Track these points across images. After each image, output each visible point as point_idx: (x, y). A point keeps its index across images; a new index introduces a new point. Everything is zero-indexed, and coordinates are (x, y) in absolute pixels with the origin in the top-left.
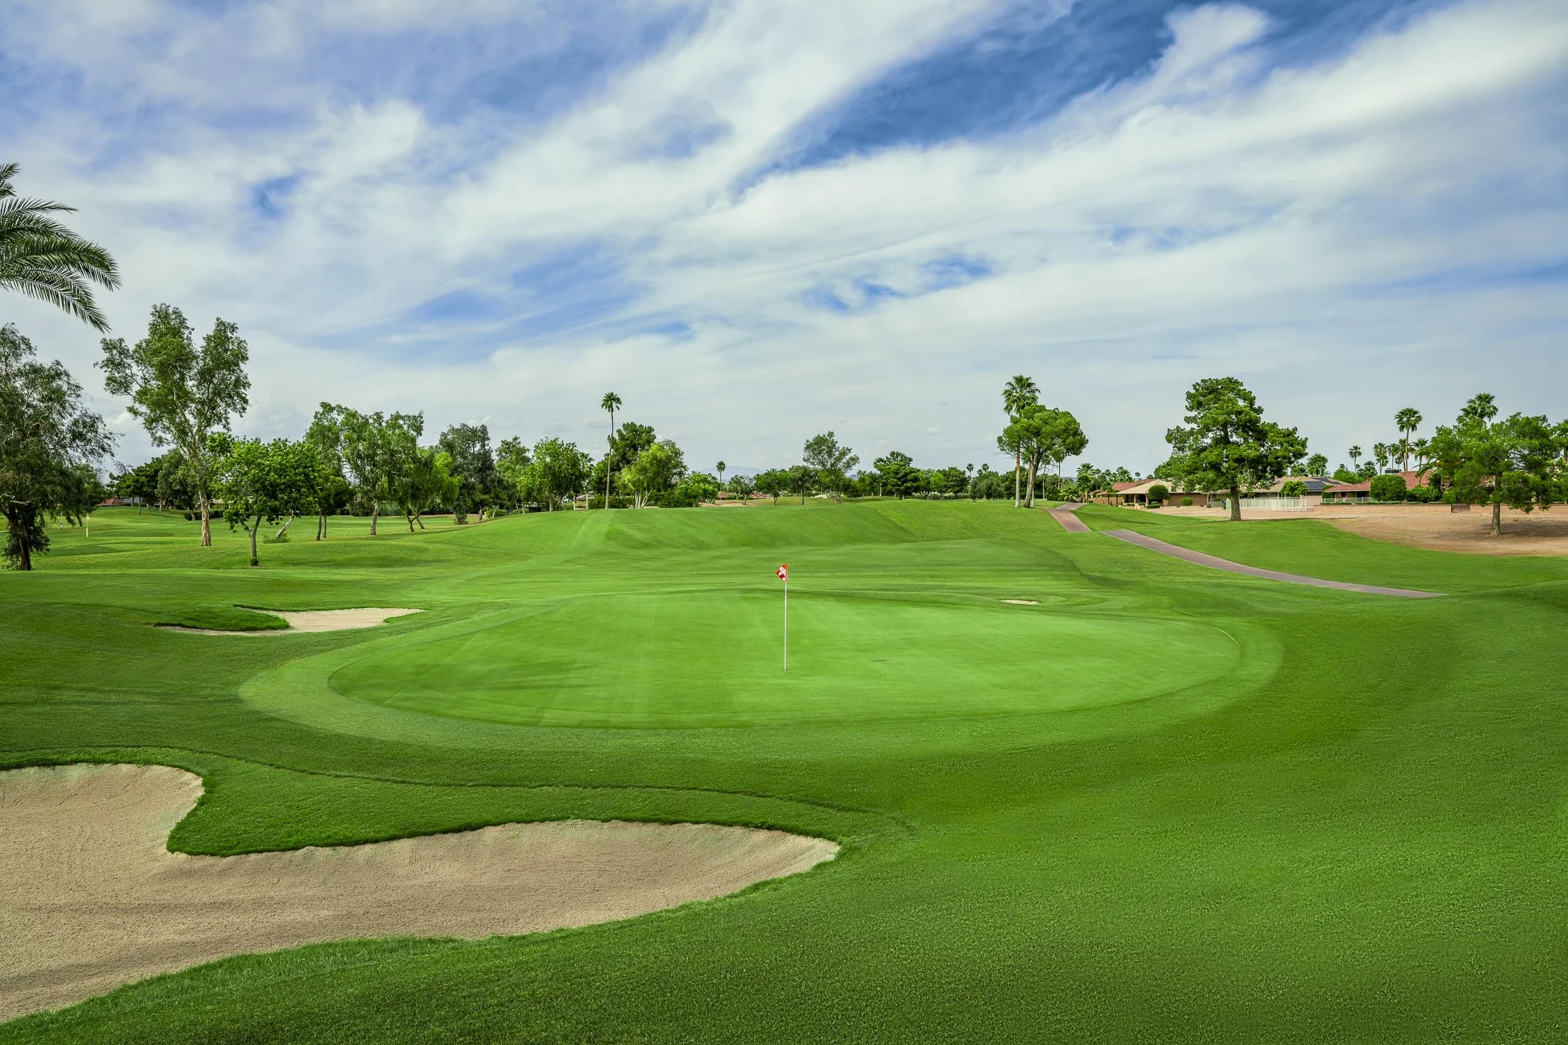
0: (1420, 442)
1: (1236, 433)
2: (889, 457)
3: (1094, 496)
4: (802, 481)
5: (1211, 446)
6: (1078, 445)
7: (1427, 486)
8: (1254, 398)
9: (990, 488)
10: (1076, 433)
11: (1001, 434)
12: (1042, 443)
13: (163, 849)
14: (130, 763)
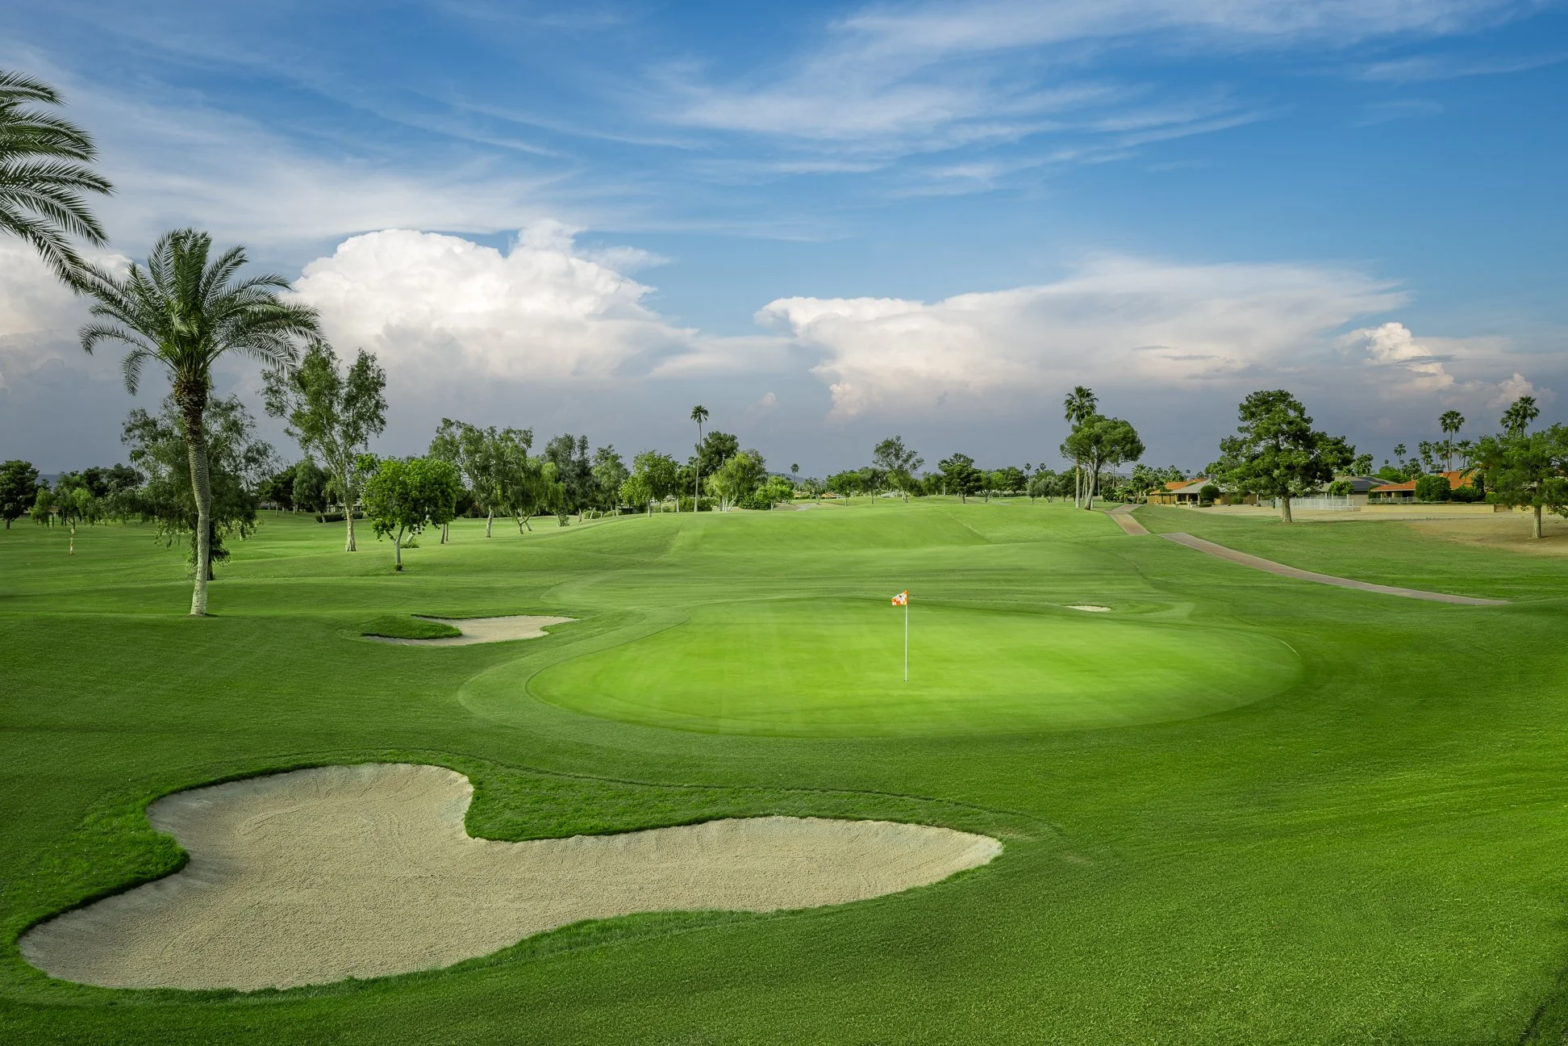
0: (1463, 443)
1: (1287, 442)
2: (952, 458)
3: (1148, 495)
4: (871, 482)
5: (1263, 454)
6: (1135, 453)
7: (1471, 486)
8: (1304, 409)
9: (1048, 487)
10: (1134, 441)
11: (1063, 443)
12: (1102, 450)
13: (464, 835)
14: (405, 763)
